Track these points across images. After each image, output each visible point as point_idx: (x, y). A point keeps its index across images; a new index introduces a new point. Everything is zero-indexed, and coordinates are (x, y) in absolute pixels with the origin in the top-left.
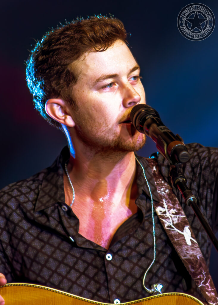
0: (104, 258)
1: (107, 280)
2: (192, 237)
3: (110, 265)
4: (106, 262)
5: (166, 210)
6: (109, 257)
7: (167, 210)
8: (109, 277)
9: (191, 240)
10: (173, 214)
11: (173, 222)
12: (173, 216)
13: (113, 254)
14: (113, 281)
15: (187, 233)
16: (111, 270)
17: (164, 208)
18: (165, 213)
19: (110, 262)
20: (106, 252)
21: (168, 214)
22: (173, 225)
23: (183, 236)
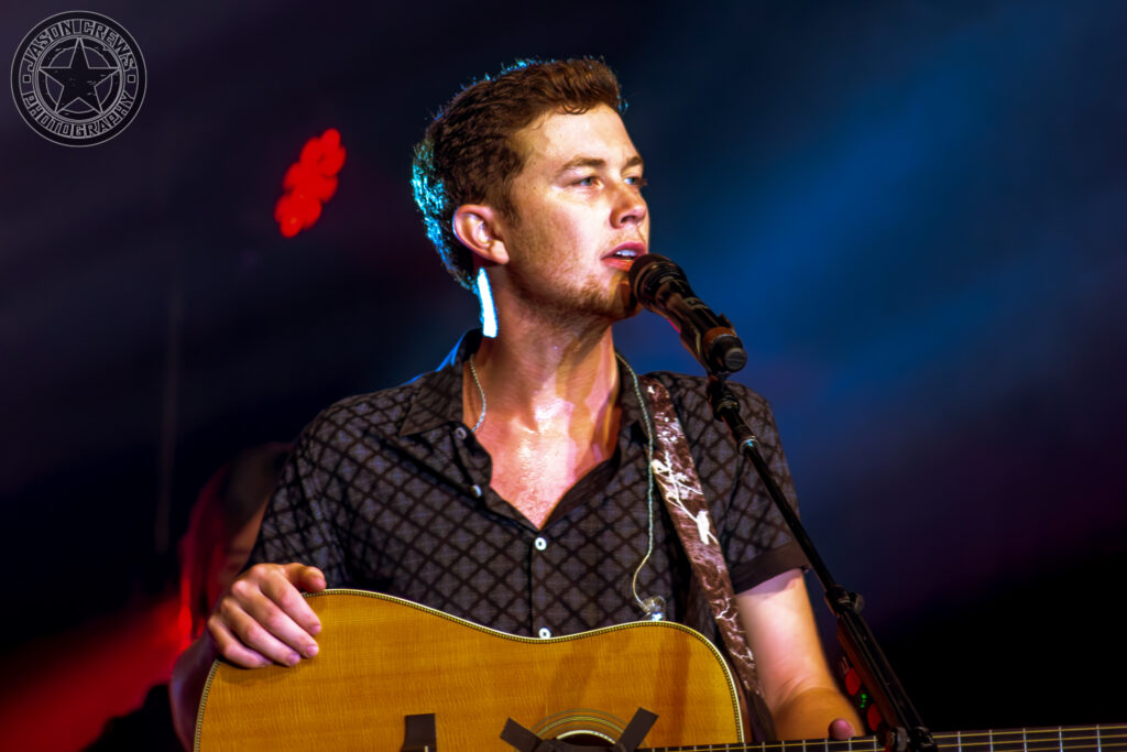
0: (531, 544)
1: (529, 588)
2: (710, 531)
3: (539, 560)
4: (534, 552)
5: (669, 469)
6: (540, 544)
7: (671, 471)
8: (534, 582)
9: (709, 536)
10: (680, 481)
11: (680, 494)
12: (681, 485)
13: (551, 540)
14: (541, 590)
15: (703, 521)
16: (540, 568)
17: (666, 465)
18: (667, 474)
19: (540, 552)
20: (537, 534)
21: (671, 479)
22: (680, 499)
23: (695, 524)
